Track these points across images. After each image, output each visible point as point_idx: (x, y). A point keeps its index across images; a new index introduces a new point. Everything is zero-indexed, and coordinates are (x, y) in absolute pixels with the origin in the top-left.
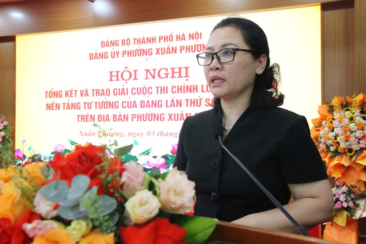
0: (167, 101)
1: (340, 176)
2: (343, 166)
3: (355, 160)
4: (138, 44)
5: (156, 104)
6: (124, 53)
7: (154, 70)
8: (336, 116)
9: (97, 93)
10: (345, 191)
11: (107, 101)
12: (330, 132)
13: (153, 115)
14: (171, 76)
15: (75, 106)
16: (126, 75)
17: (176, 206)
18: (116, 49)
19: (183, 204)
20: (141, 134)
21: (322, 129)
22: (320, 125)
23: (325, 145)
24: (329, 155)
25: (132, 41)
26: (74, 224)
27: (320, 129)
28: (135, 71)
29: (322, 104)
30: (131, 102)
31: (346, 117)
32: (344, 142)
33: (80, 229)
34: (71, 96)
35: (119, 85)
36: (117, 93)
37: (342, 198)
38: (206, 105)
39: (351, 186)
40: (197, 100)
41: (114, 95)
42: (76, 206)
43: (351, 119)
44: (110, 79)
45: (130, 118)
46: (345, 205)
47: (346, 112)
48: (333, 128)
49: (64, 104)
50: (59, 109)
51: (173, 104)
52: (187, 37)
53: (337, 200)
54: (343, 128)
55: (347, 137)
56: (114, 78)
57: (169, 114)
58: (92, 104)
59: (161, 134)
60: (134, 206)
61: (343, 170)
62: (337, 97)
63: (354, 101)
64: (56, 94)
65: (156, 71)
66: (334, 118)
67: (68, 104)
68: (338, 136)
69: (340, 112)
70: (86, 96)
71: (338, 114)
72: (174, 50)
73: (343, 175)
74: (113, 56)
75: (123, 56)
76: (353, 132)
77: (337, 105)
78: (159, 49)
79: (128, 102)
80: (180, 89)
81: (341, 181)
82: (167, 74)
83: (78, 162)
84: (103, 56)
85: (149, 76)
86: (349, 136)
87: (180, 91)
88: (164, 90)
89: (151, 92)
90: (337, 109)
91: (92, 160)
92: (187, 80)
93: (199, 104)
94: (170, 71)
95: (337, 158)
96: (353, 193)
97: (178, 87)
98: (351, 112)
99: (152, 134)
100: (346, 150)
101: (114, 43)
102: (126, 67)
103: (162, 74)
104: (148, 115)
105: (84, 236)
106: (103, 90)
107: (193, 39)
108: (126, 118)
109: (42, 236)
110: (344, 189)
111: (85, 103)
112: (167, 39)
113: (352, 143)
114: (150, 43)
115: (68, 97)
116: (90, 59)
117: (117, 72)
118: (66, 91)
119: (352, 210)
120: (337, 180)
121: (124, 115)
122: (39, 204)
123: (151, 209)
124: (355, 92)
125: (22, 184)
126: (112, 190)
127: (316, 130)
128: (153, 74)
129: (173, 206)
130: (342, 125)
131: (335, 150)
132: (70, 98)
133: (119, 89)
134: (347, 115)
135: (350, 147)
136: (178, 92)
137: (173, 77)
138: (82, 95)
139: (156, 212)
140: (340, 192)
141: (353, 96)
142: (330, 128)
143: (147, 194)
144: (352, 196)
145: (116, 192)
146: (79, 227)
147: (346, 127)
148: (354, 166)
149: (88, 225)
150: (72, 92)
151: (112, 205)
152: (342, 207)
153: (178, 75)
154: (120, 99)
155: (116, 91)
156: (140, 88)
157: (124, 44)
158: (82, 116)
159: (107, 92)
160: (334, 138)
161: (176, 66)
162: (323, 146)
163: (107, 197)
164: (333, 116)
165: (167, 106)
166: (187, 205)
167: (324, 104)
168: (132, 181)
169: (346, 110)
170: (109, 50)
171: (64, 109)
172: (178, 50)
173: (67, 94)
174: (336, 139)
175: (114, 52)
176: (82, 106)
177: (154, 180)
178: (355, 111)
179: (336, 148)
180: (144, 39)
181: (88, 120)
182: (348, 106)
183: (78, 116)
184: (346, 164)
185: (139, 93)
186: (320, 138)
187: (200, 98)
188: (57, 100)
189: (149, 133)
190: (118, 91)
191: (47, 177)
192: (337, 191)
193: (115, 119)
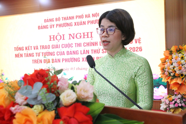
0: (81, 51)
1: (177, 89)
2: (178, 84)
3: (185, 80)
4: (64, 20)
5: (75, 53)
6: (57, 25)
7: (74, 34)
8: (174, 56)
9: (43, 47)
10: (180, 97)
11: (48, 52)
12: (170, 65)
13: (74, 59)
14: (83, 37)
15: (31, 55)
16: (59, 38)
17: (85, 97)
18: (52, 23)
19: (88, 96)
20: (67, 69)
21: (166, 64)
22: (165, 62)
23: (168, 73)
24: (170, 78)
25: (61, 19)
26: (35, 107)
27: (165, 64)
28: (63, 35)
29: (166, 50)
30: (61, 52)
31: (179, 57)
32: (178, 70)
33: (38, 109)
34: (29, 50)
35: (55, 43)
36: (54, 47)
37: (178, 101)
38: (102, 52)
39: (183, 94)
40: (97, 50)
41: (52, 48)
42: (36, 98)
43: (182, 58)
44: (49, 40)
45: (61, 61)
46: (180, 105)
47: (179, 54)
48: (172, 63)
49: (25, 54)
50: (22, 57)
51: (84, 52)
52: (91, 16)
53: (176, 102)
54: (178, 63)
55: (180, 68)
56: (52, 39)
57: (82, 58)
58: (40, 53)
59: (78, 69)
60: (64, 97)
61: (178, 86)
62: (174, 46)
63: (183, 48)
64: (20, 49)
65: (75, 34)
66: (173, 57)
67: (27, 54)
68: (175, 67)
69: (176, 54)
70: (37, 49)
71: (175, 55)
72: (84, 23)
73: (178, 88)
74: (51, 27)
75: (57, 27)
76: (183, 65)
77: (174, 50)
78: (76, 22)
79: (60, 52)
80: (88, 44)
81: (177, 92)
82: (81, 36)
83: (36, 77)
84: (45, 27)
85: (71, 37)
86: (181, 67)
87: (88, 45)
88: (79, 45)
89: (73, 46)
90: (174, 53)
91: (43, 76)
92: (92, 39)
93: (98, 52)
94: (82, 35)
95: (175, 79)
96: (184, 98)
97: (87, 43)
98: (182, 54)
99: (73, 69)
100: (180, 75)
101: (51, 20)
102: (58, 33)
103: (78, 36)
104: (71, 59)
105: (40, 113)
106: (46, 46)
107: (94, 17)
108: (59, 61)
109: (20, 113)
110: (179, 96)
111: (36, 53)
112: (80, 17)
113: (183, 71)
114: (71, 19)
115: (27, 50)
116: (39, 29)
117: (54, 36)
118: (26, 47)
119: (184, 108)
120: (175, 91)
121: (58, 59)
122: (17, 99)
123: (72, 98)
124: (184, 43)
125: (8, 89)
126: (53, 90)
127: (163, 64)
128: (73, 37)
129: (83, 97)
130: (177, 61)
131: (173, 75)
132: (28, 51)
133: (55, 45)
134: (179, 56)
135: (182, 73)
136: (87, 46)
137: (84, 37)
138: (34, 49)
139: (75, 100)
140: (177, 98)
141: (183, 45)
142: (170, 63)
143: (70, 91)
144: (184, 100)
145: (55, 91)
146: (38, 108)
147: (179, 63)
148: (184, 84)
149: (42, 107)
150: (29, 47)
151: (53, 97)
152: (179, 106)
153: (86, 36)
154: (56, 50)
155: (53, 46)
156: (66, 44)
157: (57, 20)
158: (35, 60)
159: (48, 47)
160: (173, 68)
161: (86, 31)
162: (167, 73)
163: (51, 94)
164: (172, 56)
165: (81, 54)
166: (90, 96)
167: (167, 50)
168: (63, 85)
169: (179, 53)
170: (49, 24)
171: (25, 57)
172: (87, 23)
173: (26, 48)
174: (174, 69)
175: (52, 25)
176: (35, 55)
177: (74, 85)
178: (184, 54)
179: (174, 74)
180: (67, 17)
181: (38, 62)
182: (180, 51)
183: (33, 60)
184: (180, 83)
185: (66, 47)
186: (165, 69)
187: (99, 49)
188: (21, 52)
189: (72, 69)
190: (54, 46)
191: (20, 86)
192: (175, 98)
193: (53, 61)
